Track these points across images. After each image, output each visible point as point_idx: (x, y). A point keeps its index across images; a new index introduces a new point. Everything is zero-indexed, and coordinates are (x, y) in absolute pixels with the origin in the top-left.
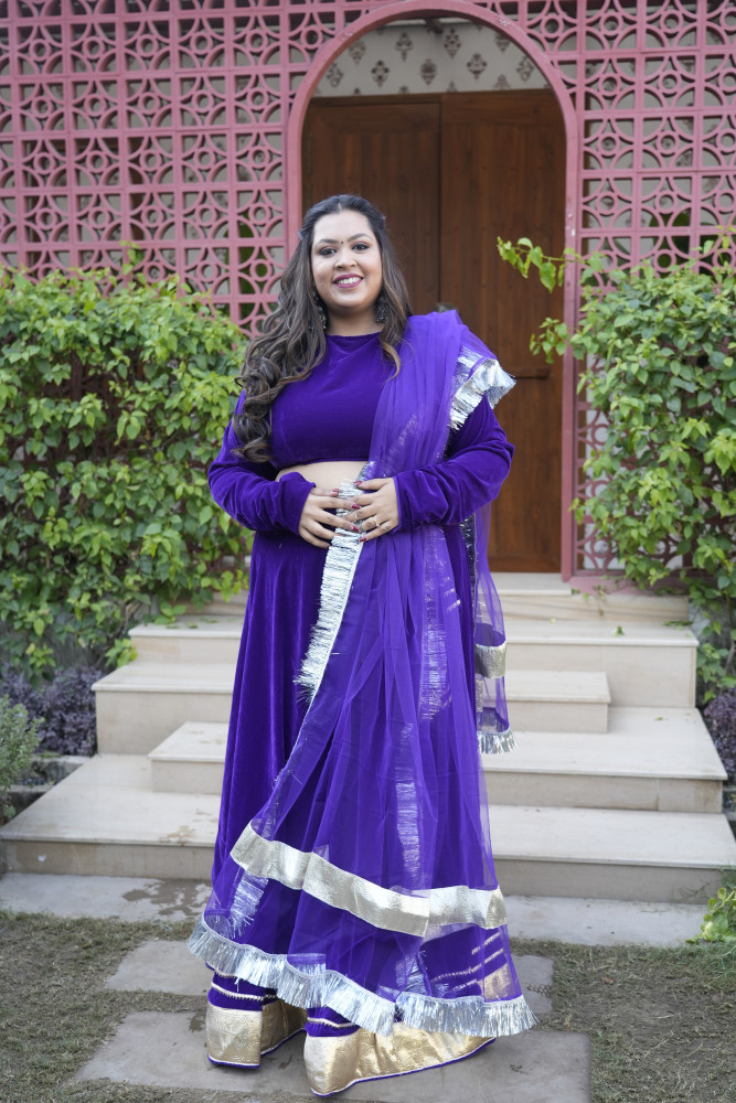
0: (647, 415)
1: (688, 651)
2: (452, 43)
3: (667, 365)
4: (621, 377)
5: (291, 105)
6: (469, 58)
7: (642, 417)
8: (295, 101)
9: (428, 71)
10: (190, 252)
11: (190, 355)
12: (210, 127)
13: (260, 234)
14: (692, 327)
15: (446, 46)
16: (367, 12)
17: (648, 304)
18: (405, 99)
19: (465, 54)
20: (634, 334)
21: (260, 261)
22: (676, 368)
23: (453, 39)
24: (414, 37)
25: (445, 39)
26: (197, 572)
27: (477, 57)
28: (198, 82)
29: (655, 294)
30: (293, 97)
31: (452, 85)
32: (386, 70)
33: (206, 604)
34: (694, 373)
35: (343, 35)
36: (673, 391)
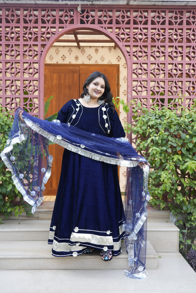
0: (161, 153)
1: (176, 232)
2: (83, 51)
3: (167, 137)
4: (152, 141)
5: (41, 54)
6: (88, 55)
7: (159, 154)
8: (43, 53)
9: (77, 58)
10: (7, 99)
11: (5, 131)
12: (15, 60)
13: (31, 94)
14: (175, 125)
15: (81, 52)
16: (66, 27)
17: (158, 118)
18: (70, 65)
19: (86, 54)
20: (155, 127)
21: (30, 102)
22: (170, 138)
23: (83, 50)
24: (73, 49)
25: (81, 50)
26: (6, 206)
27: (90, 55)
28: (11, 46)
29: (160, 115)
30: (42, 52)
31: (83, 62)
32: (65, 57)
33: (9, 216)
34: (176, 140)
35: (58, 34)
36: (169, 146)
